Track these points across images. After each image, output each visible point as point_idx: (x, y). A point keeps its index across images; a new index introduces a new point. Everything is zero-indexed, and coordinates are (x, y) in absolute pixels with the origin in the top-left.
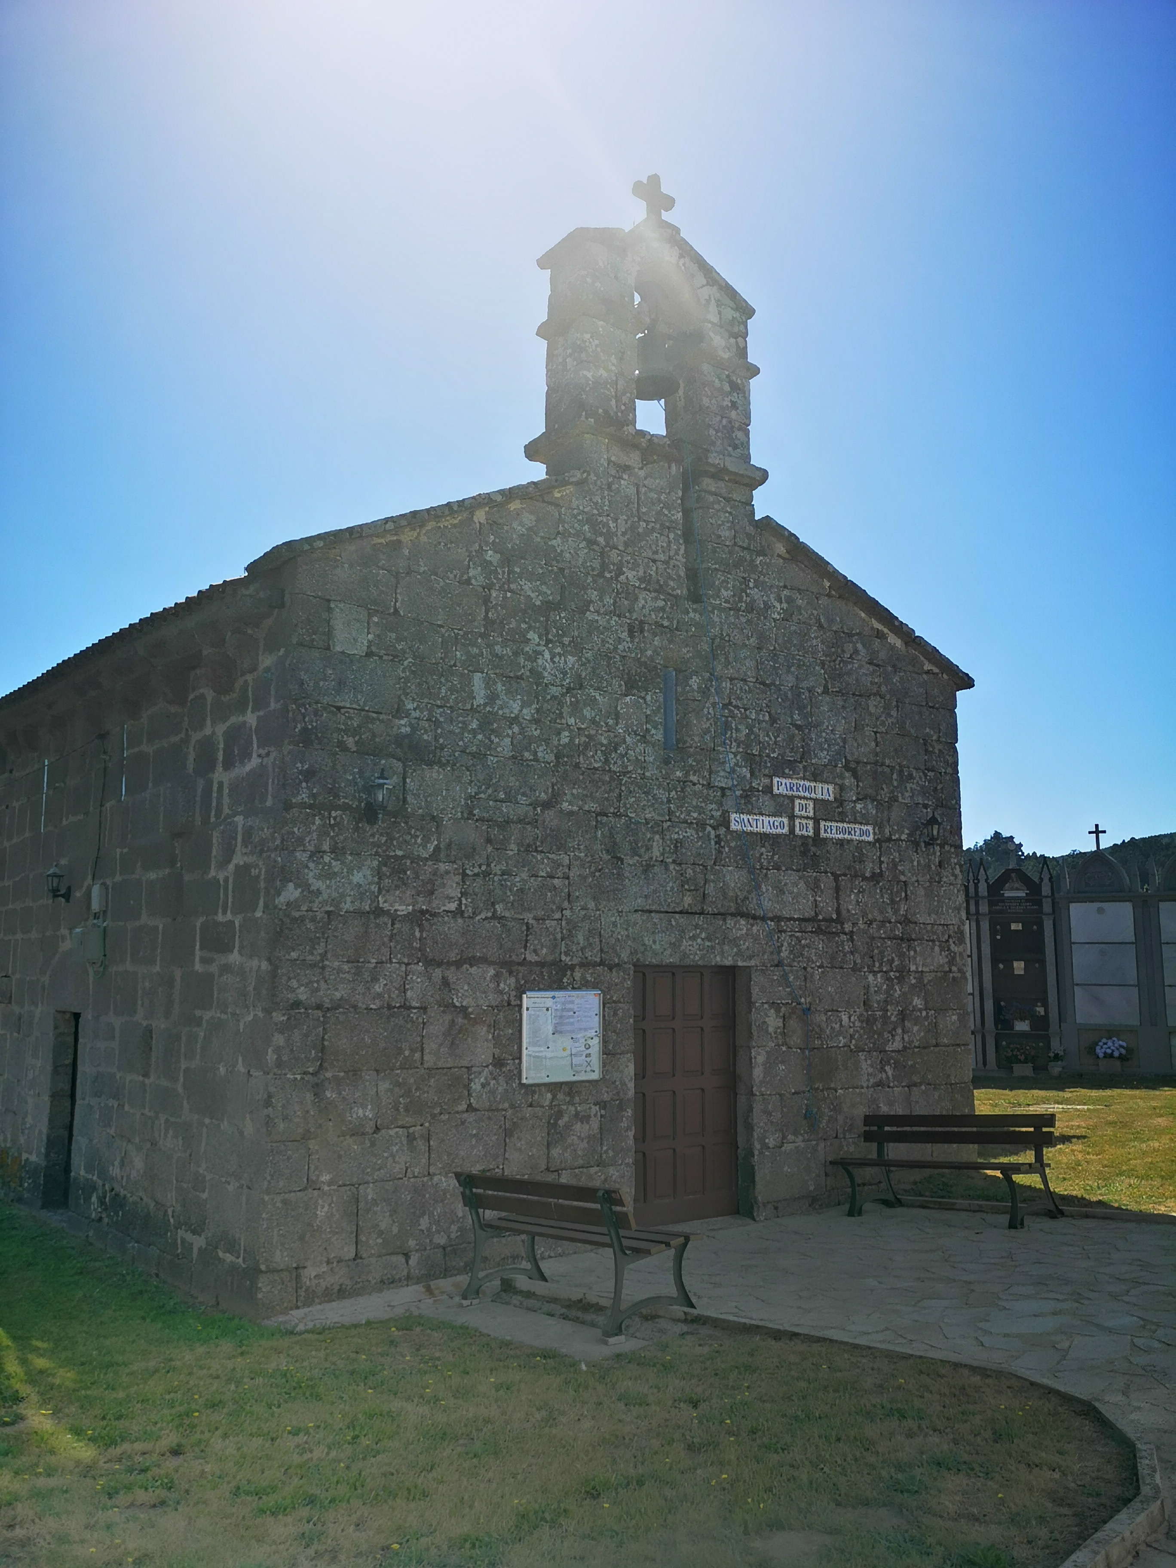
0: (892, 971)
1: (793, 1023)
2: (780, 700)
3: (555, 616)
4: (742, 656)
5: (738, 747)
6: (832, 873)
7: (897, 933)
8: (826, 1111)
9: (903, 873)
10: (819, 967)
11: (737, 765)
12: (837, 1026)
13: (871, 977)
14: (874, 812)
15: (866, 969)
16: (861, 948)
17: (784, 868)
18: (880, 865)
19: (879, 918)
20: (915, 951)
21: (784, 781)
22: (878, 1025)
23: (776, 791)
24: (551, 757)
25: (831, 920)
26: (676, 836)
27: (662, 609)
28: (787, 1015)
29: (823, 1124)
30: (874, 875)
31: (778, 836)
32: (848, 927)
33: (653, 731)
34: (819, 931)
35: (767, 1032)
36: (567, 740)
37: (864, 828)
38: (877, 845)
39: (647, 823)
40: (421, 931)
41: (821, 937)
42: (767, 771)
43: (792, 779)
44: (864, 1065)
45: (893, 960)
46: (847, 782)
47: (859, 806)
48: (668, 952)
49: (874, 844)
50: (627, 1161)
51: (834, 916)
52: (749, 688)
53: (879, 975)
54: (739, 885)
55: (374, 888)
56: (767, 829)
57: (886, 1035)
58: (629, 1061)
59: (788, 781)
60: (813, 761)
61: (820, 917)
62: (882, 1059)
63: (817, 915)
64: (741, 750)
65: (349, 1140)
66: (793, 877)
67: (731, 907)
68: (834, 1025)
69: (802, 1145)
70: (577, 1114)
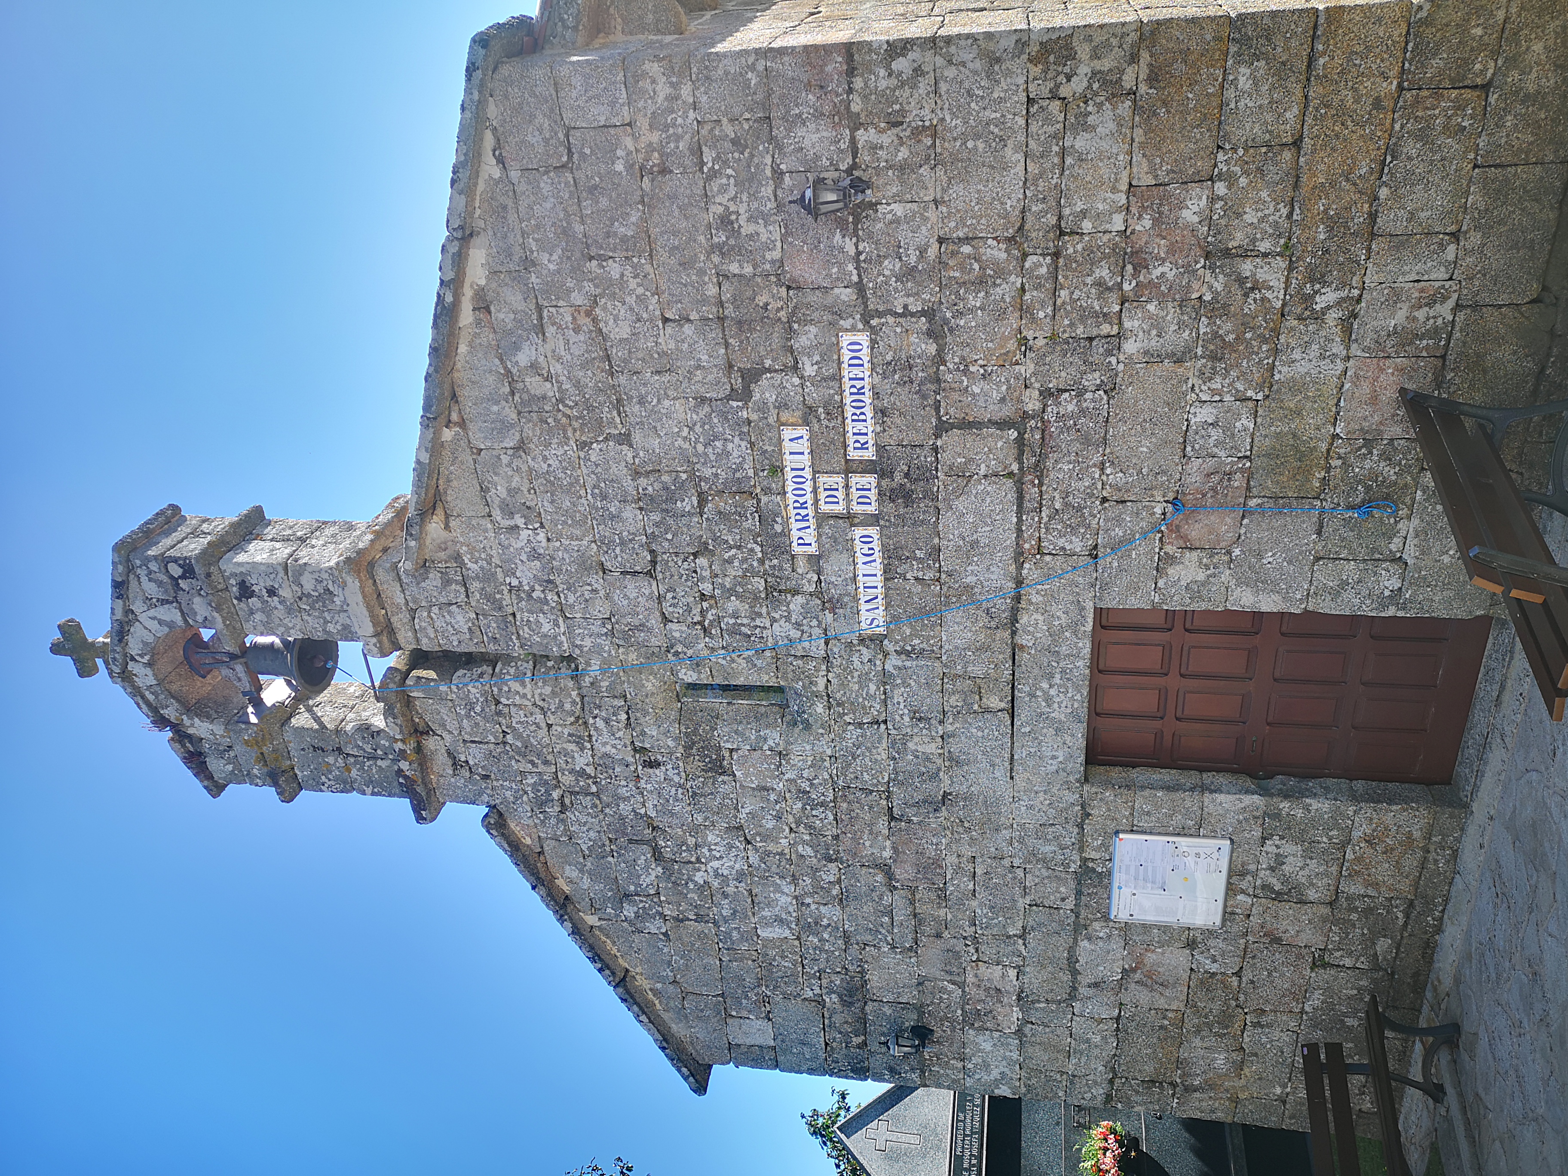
0: (1120, 286)
1: (1195, 531)
2: (669, 536)
3: (667, 853)
4: (625, 602)
5: (760, 615)
6: (937, 436)
7: (1044, 270)
8: (1368, 464)
9: (922, 252)
10: (1102, 470)
11: (788, 619)
12: (1215, 434)
13: (1130, 347)
14: (813, 330)
15: (1113, 360)
16: (1072, 370)
17: (936, 540)
18: (912, 315)
19: (1013, 320)
20: (1084, 214)
21: (795, 534)
22: (1226, 327)
23: (813, 550)
24: (832, 866)
25: (1020, 442)
26: (907, 719)
27: (607, 721)
28: (1181, 543)
29: (1390, 473)
30: (932, 334)
31: (885, 549)
32: (1032, 404)
33: (771, 742)
34: (1039, 471)
35: (1204, 584)
36: (809, 849)
37: (846, 355)
38: (874, 322)
39: (894, 759)
40: (1039, 1001)
41: (1049, 464)
42: (787, 566)
43: (788, 518)
44: (1302, 368)
45: (1099, 283)
46: (771, 397)
47: (809, 370)
48: (1068, 739)
49: (873, 330)
50: (1351, 813)
51: (1013, 434)
52: (668, 591)
53: (1127, 324)
54: (968, 624)
55: (996, 1035)
56: (877, 568)
57: (1251, 306)
58: (1213, 801)
59: (795, 526)
60: (751, 473)
61: (1015, 467)
62: (1300, 318)
63: (1011, 474)
64: (764, 610)
65: (1246, 1071)
66: (948, 520)
67: (1001, 639)
68: (1211, 441)
69: (1415, 522)
70: (1272, 869)
